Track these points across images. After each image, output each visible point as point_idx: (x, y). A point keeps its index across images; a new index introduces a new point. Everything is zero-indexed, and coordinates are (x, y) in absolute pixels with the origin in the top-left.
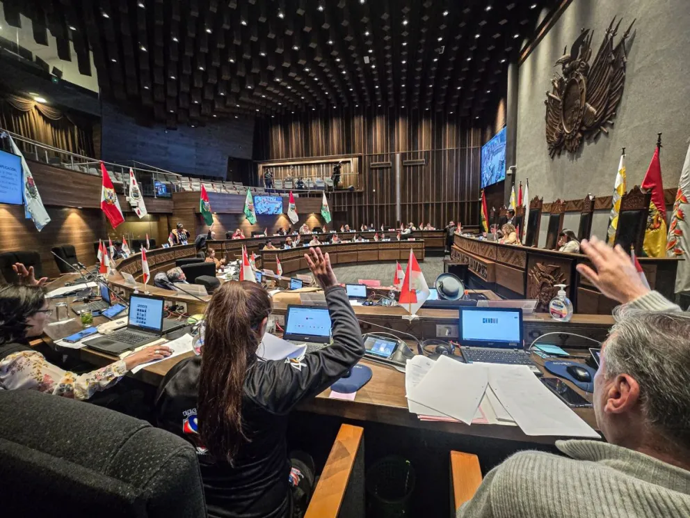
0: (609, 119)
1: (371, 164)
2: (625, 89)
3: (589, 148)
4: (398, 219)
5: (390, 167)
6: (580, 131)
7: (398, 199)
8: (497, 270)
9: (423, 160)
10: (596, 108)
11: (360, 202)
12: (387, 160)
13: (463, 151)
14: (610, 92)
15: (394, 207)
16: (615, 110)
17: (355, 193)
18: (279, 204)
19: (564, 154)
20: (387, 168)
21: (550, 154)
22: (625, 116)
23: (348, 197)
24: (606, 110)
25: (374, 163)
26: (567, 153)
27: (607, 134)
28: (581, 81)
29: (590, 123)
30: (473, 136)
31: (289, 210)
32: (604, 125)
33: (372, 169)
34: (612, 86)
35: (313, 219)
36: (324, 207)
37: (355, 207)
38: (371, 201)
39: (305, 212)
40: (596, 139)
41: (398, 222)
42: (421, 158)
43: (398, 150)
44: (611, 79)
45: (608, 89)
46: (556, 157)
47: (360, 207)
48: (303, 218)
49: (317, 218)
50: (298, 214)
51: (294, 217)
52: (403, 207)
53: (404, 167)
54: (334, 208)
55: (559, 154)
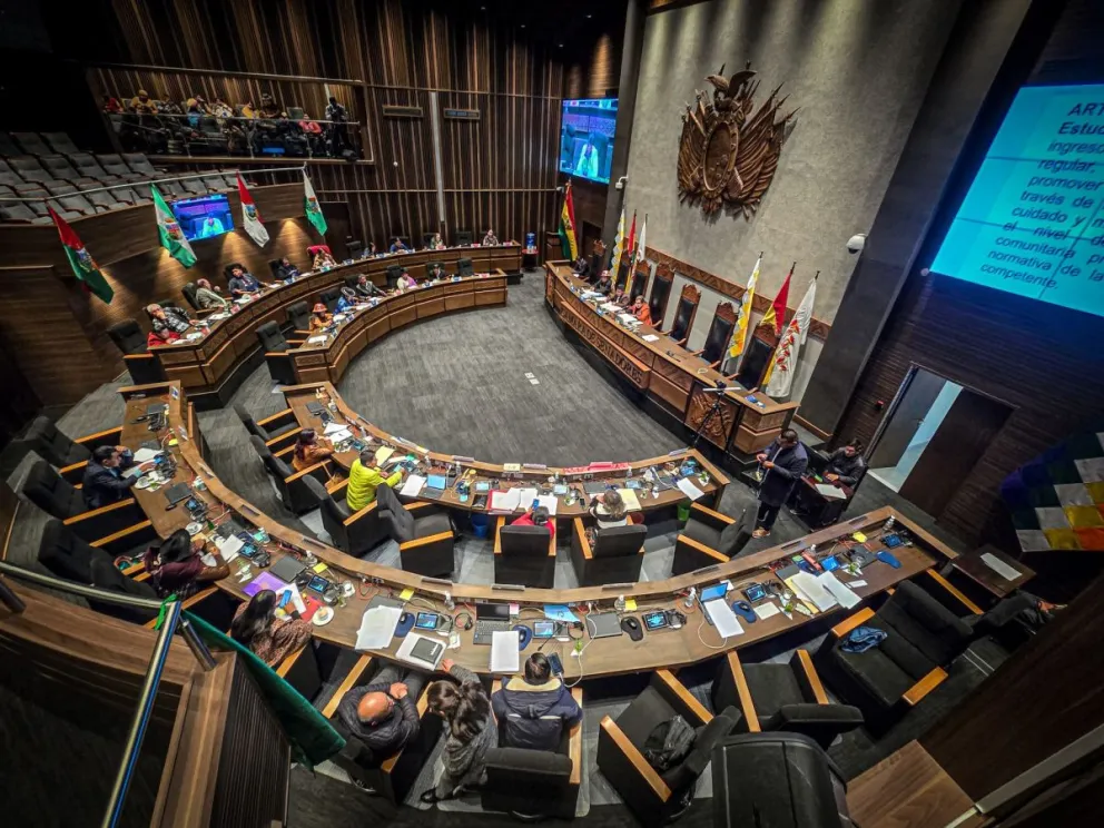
0: (753, 203)
1: (384, 107)
2: (774, 181)
3: (725, 219)
4: (442, 218)
5: (421, 119)
6: (721, 195)
7: (440, 182)
8: (652, 380)
9: (477, 110)
10: (744, 183)
11: (372, 184)
12: (414, 105)
13: (537, 102)
14: (761, 174)
15: (433, 196)
16: (759, 197)
17: (358, 168)
19: (697, 207)
20: (415, 119)
21: (680, 195)
22: (767, 212)
23: (345, 173)
24: (752, 191)
25: (389, 106)
26: (700, 208)
27: (747, 218)
28: (734, 134)
29: (734, 195)
30: (551, 74)
32: (747, 205)
33: (387, 118)
34: (764, 168)
35: (290, 227)
36: (310, 204)
37: (363, 194)
38: (391, 185)
40: (736, 216)
41: (443, 224)
42: (473, 107)
43: (433, 86)
44: (765, 159)
45: (759, 169)
46: (686, 204)
47: (373, 196)
48: (274, 229)
49: (299, 225)
50: (265, 225)
51: (257, 230)
52: (448, 197)
53: (445, 121)
55: (691, 204)
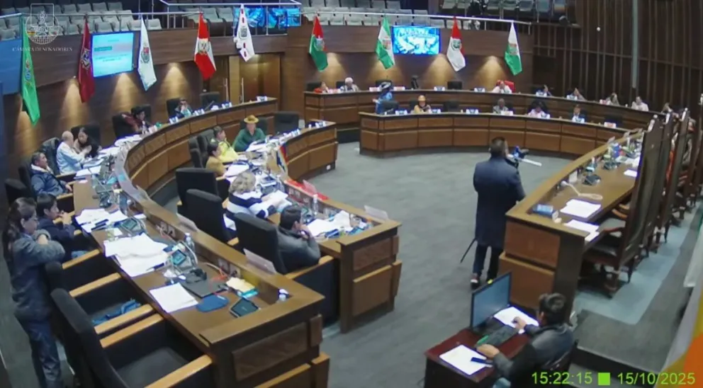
4: (634, 84)
7: (635, 50)
11: (577, 45)
15: (628, 62)
17: (569, 29)
18: (433, 39)
31: (450, 48)
35: (493, 64)
36: (511, 48)
37: (568, 53)
38: (593, 47)
39: (477, 53)
41: (634, 90)
47: (576, 55)
48: (474, 62)
49: (498, 64)
50: (465, 57)
51: (458, 60)
52: (643, 65)
54: (536, 49)
